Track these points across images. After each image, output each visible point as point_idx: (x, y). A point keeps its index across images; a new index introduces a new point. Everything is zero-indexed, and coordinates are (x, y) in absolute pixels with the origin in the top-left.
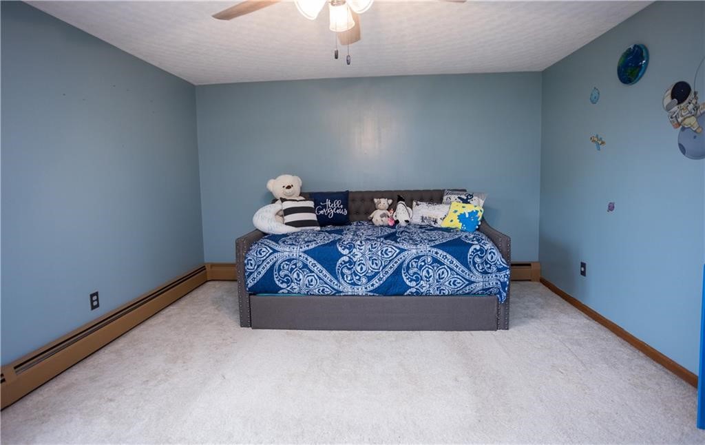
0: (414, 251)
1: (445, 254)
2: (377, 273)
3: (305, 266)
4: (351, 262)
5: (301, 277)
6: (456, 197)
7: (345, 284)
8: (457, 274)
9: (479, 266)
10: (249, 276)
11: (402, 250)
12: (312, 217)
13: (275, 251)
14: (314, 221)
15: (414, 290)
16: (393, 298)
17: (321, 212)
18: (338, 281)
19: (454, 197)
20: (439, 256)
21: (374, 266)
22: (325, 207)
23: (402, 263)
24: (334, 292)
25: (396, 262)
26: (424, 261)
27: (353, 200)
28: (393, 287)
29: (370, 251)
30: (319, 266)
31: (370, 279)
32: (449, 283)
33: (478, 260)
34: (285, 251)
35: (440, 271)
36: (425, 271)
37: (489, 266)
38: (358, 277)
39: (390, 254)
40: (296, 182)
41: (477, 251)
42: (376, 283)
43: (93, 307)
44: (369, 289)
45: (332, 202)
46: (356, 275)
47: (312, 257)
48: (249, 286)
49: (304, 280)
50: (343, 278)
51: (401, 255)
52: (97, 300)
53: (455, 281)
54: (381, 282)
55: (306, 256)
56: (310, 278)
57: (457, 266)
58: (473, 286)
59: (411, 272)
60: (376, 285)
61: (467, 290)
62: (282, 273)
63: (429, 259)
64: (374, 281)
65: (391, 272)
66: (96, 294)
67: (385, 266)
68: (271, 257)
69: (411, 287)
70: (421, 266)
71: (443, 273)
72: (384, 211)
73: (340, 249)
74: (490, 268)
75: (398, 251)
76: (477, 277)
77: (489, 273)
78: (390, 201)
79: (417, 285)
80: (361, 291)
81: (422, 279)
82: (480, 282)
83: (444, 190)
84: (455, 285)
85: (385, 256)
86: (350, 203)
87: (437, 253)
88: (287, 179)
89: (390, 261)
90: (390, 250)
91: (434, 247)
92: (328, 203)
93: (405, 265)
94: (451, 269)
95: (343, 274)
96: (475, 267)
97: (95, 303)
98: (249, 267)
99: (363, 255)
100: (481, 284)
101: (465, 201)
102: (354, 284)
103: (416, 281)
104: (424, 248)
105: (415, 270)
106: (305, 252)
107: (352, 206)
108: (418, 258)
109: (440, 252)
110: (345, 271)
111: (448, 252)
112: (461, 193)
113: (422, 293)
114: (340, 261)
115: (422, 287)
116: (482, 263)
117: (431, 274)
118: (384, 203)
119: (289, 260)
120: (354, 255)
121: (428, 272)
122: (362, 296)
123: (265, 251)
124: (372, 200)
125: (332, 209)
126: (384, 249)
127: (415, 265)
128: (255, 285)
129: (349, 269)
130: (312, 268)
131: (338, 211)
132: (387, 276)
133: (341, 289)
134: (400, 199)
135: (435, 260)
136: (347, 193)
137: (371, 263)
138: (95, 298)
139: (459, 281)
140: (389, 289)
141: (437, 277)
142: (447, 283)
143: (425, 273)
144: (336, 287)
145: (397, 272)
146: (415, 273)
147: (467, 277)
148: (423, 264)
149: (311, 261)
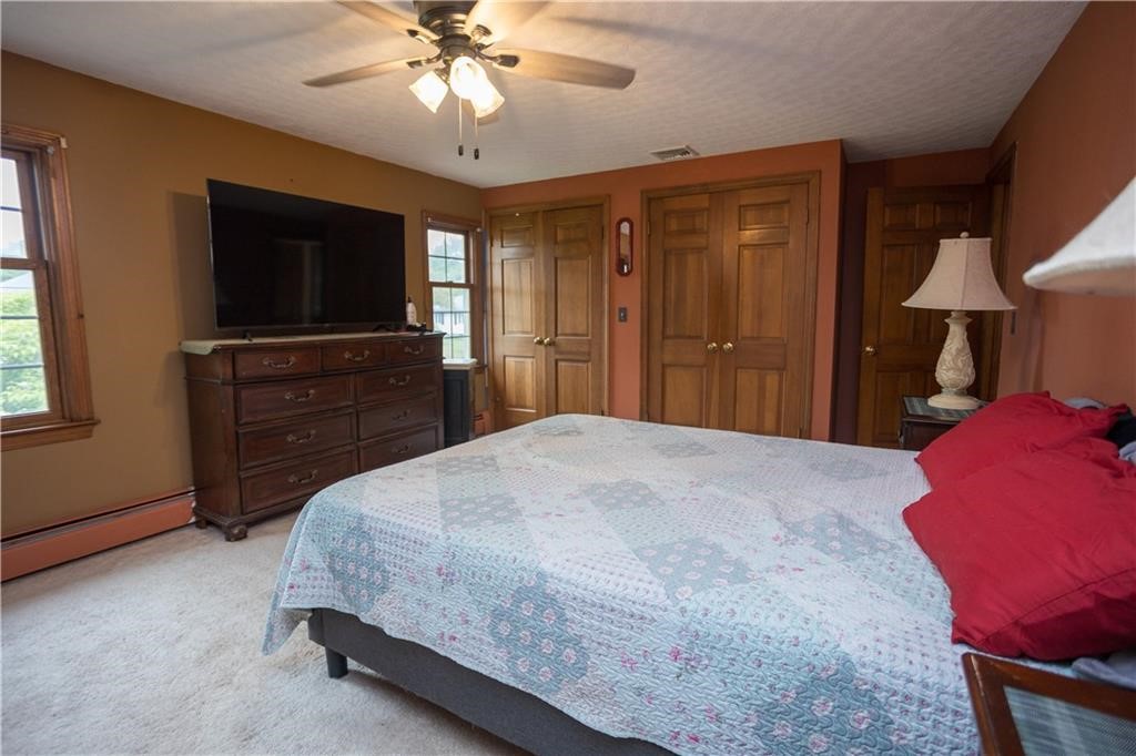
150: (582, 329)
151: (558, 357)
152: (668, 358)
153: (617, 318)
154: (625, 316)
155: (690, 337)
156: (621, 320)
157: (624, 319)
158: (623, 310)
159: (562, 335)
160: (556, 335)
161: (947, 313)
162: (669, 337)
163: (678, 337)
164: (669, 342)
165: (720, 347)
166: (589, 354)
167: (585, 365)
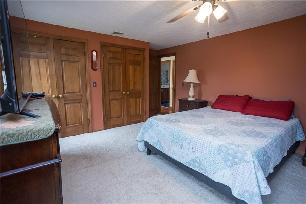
150: (77, 91)
151: (66, 102)
152: (111, 98)
153: (93, 86)
154: (96, 85)
155: (117, 91)
156: (94, 86)
157: (95, 86)
158: (95, 83)
159: (66, 93)
160: (64, 94)
161: (190, 83)
162: (111, 91)
163: (113, 91)
164: (111, 92)
165: (126, 93)
166: (81, 99)
167: (79, 105)
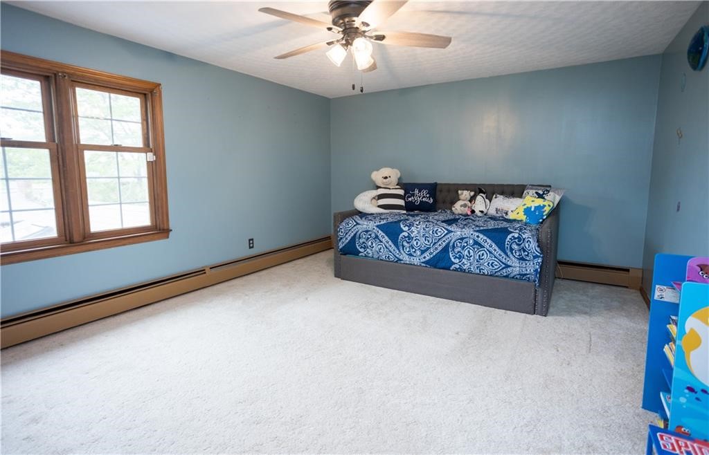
0: (459, 233)
1: (485, 238)
2: (428, 249)
3: (377, 237)
4: (409, 237)
5: (374, 245)
6: (534, 191)
7: (404, 254)
8: (495, 257)
9: (516, 252)
10: (340, 240)
11: (450, 232)
12: (401, 202)
13: (357, 224)
14: (402, 206)
15: (458, 266)
16: (441, 270)
17: (410, 199)
18: (399, 251)
19: (532, 192)
20: (479, 239)
21: (426, 242)
22: (413, 195)
23: (449, 243)
24: (396, 259)
25: (444, 241)
26: (467, 242)
27: (441, 191)
28: (440, 261)
29: (424, 229)
30: (386, 237)
31: (423, 252)
32: (488, 264)
33: (515, 246)
34: (365, 225)
35: (481, 253)
36: (467, 251)
37: (526, 253)
38: (414, 250)
39: (439, 234)
40: (393, 174)
41: (515, 238)
42: (428, 256)
43: (250, 248)
44: (422, 261)
45: (420, 191)
46: (413, 248)
47: (381, 230)
48: (340, 247)
49: (376, 248)
50: (403, 249)
51: (448, 236)
52: (253, 243)
53: (493, 263)
54: (432, 256)
55: (378, 229)
56: (379, 246)
57: (495, 250)
58: (509, 269)
59: (456, 250)
60: (427, 258)
61: (504, 272)
62: (361, 241)
63: (471, 241)
64: (425, 255)
65: (440, 248)
66: (252, 240)
67: (435, 243)
68: (355, 228)
69: (455, 264)
70: (464, 247)
71: (483, 255)
72: (465, 202)
73: (402, 226)
74: (527, 255)
75: (446, 232)
76: (513, 261)
77: (527, 260)
78: (472, 193)
79: (460, 262)
80: (416, 261)
81: (463, 258)
82: (516, 267)
83: (526, 186)
84: (493, 267)
85: (435, 235)
86: (438, 193)
87: (478, 237)
88: (386, 171)
89: (439, 239)
90: (439, 230)
91: (477, 231)
92: (416, 192)
93: (451, 244)
94: (490, 252)
95: (403, 246)
96: (512, 253)
97: (251, 245)
98: (340, 233)
99: (419, 232)
100: (518, 269)
101: (540, 196)
102: (411, 255)
103: (459, 258)
104: (467, 232)
105: (459, 249)
106: (377, 226)
107: (440, 196)
108: (462, 239)
109: (481, 236)
110: (405, 244)
111: (488, 237)
112: (539, 188)
113: (465, 270)
114: (401, 236)
115: (464, 264)
116: (520, 250)
117: (472, 253)
118: (465, 194)
119: (367, 231)
120: (412, 232)
121: (469, 252)
122: (417, 265)
123: (352, 223)
124: (457, 191)
125: (419, 197)
126: (435, 229)
127: (459, 244)
128: (343, 247)
129: (408, 243)
130: (381, 239)
131: (424, 199)
132: (437, 252)
133: (401, 257)
134: (481, 191)
135: (476, 243)
136: (436, 184)
137: (424, 239)
138: (251, 242)
139: (496, 263)
140: (437, 263)
141: (478, 258)
142: (486, 264)
143: (466, 253)
144: (397, 256)
145: (446, 249)
146: (459, 252)
147: (504, 261)
148: (465, 244)
149: (381, 233)
